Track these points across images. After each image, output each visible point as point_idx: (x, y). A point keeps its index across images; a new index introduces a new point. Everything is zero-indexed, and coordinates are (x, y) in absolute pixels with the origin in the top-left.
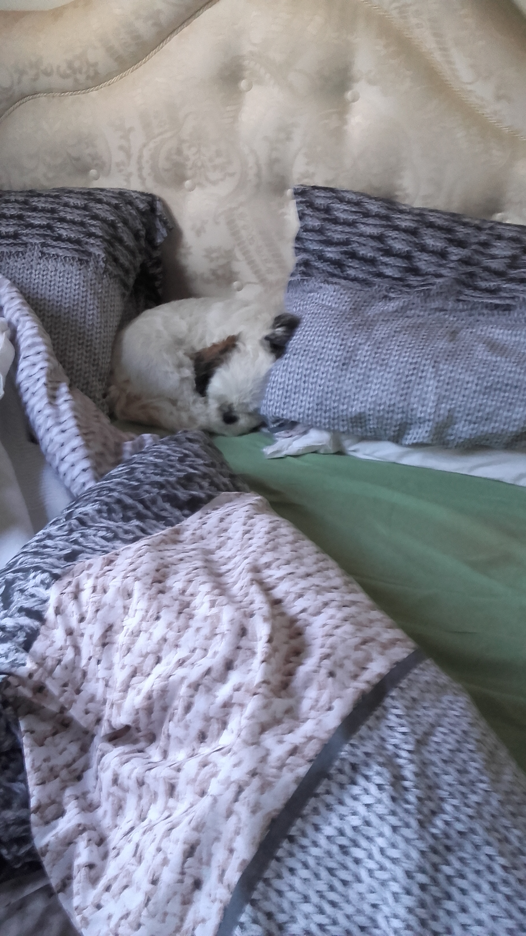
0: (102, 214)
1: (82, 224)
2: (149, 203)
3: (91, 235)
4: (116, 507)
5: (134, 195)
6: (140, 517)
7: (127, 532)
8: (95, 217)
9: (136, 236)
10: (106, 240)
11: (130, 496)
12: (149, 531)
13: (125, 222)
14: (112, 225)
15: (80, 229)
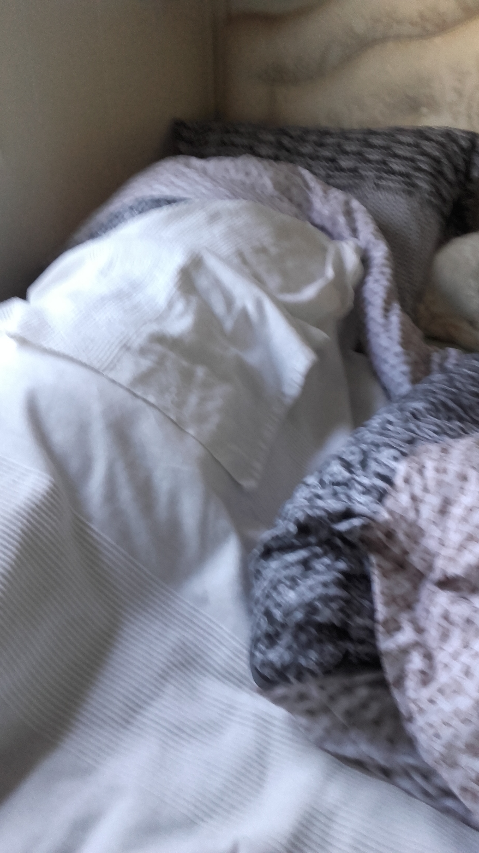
0: (429, 150)
1: (412, 160)
2: (470, 140)
3: (419, 169)
4: (441, 408)
5: (458, 133)
6: (461, 419)
7: (452, 429)
8: (424, 153)
9: (456, 170)
10: (431, 174)
11: (452, 400)
12: (468, 432)
13: (449, 158)
14: (436, 160)
15: (411, 164)
